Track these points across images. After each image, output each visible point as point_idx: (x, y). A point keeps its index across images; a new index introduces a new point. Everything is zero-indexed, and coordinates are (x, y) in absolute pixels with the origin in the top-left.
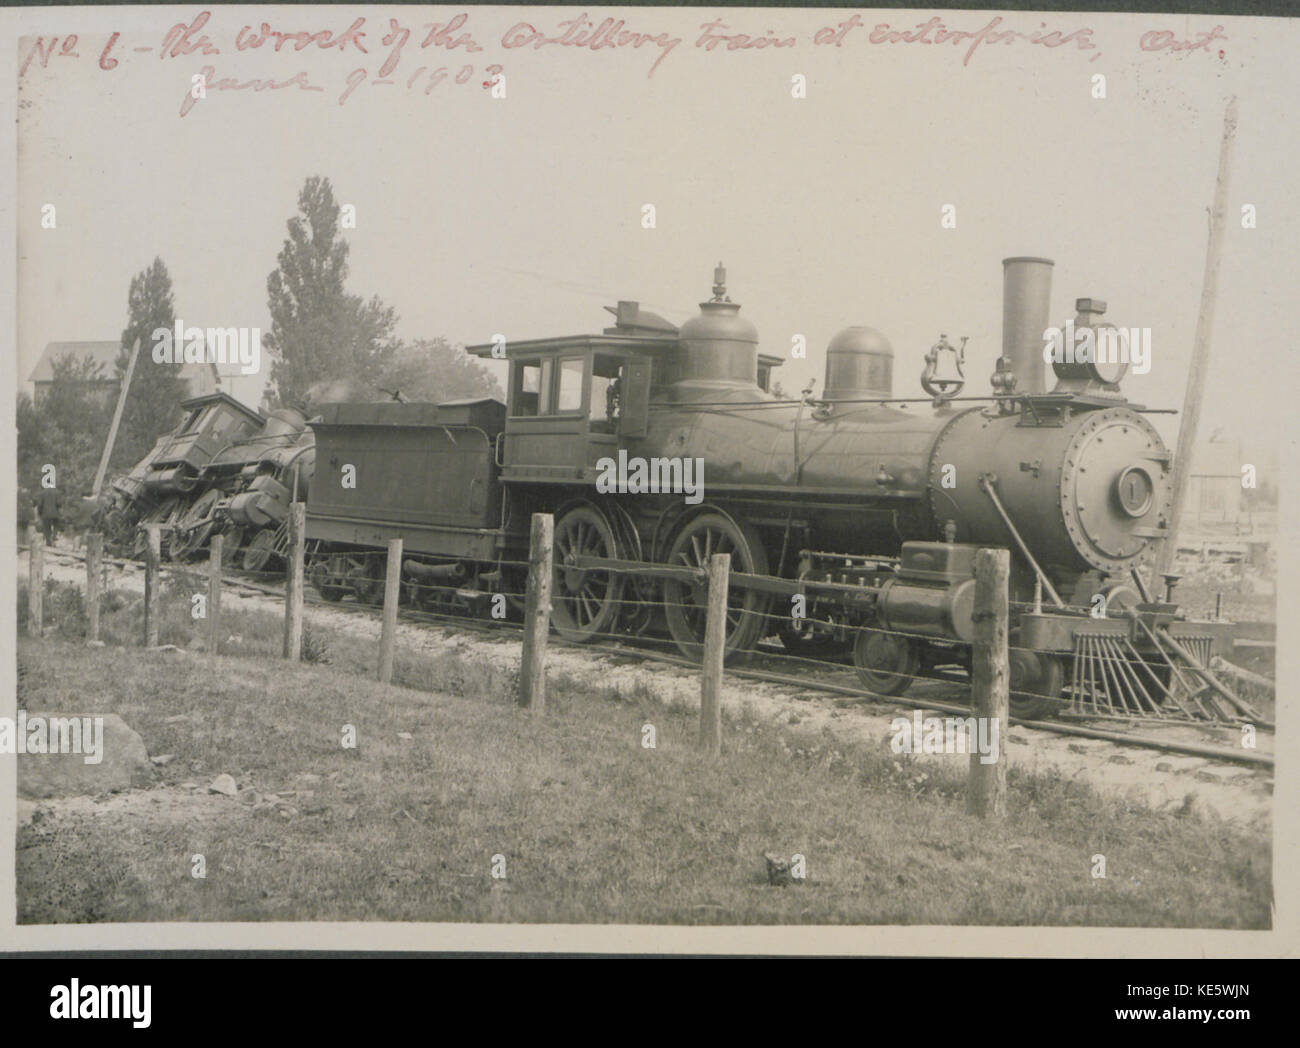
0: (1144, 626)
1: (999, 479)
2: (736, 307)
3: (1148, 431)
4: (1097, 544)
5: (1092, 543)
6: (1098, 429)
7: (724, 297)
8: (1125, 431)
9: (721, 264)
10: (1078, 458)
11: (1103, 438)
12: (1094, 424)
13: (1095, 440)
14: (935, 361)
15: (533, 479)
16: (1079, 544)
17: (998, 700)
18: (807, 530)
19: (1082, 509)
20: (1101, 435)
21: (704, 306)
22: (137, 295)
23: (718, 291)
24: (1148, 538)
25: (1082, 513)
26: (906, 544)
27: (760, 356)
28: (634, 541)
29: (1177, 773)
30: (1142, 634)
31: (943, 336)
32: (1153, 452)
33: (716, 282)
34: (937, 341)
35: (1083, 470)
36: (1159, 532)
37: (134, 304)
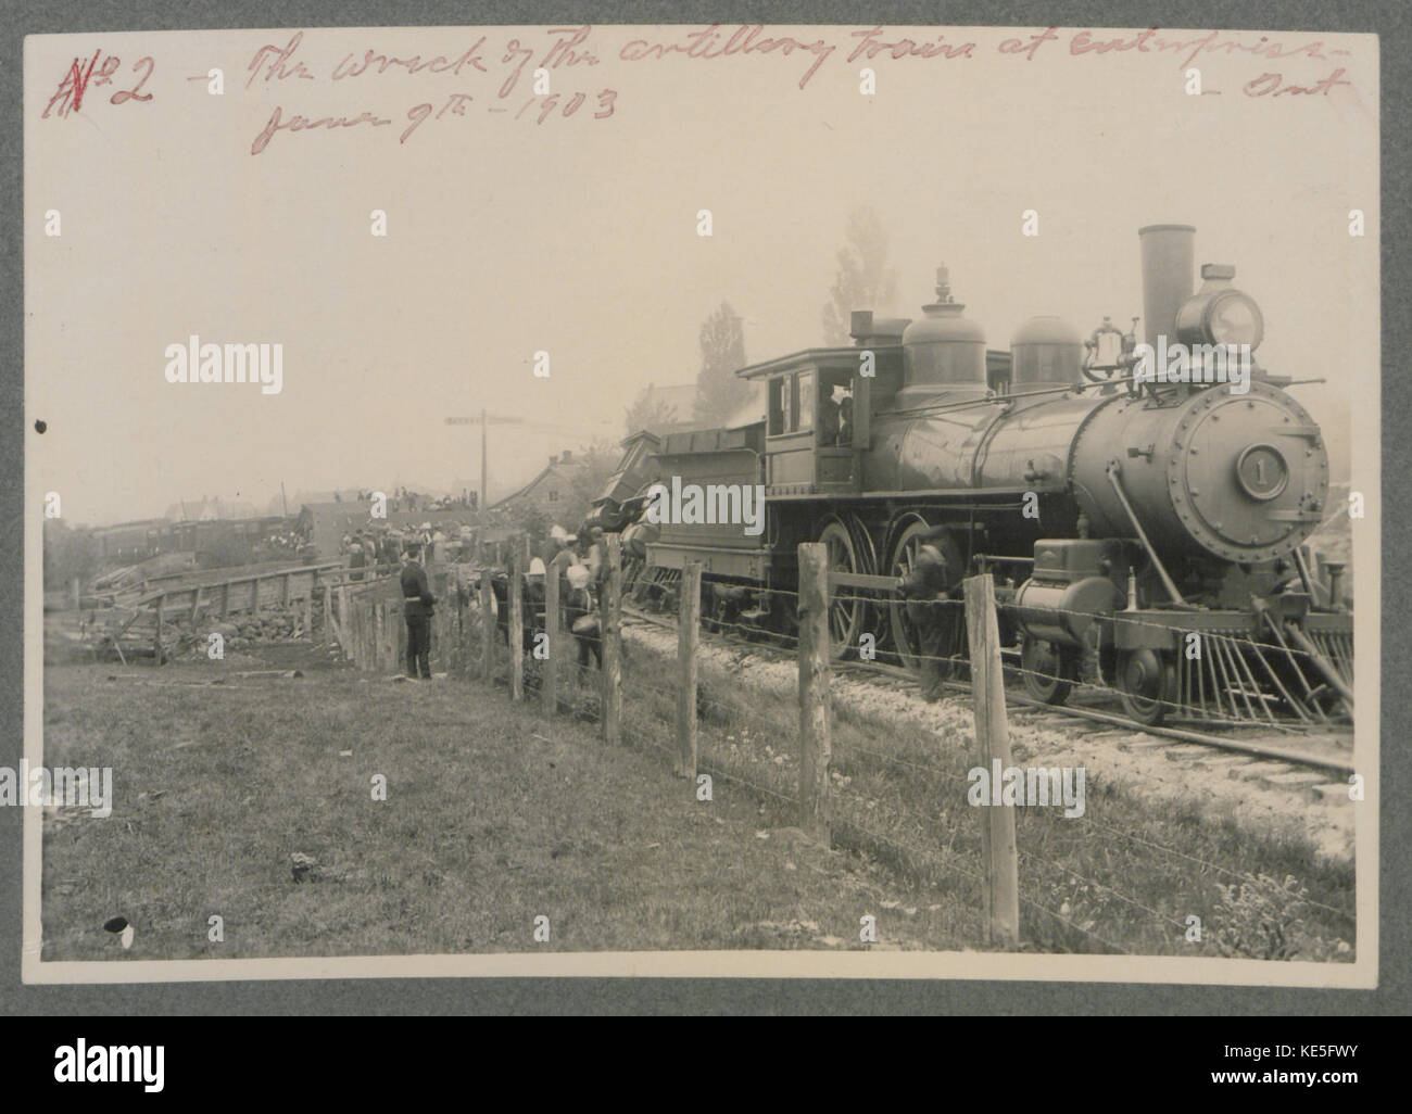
0: (1270, 622)
1: (1121, 468)
2: (960, 307)
3: (1287, 404)
4: (1221, 532)
5: (1215, 532)
6: (1213, 406)
7: (948, 298)
8: (1251, 406)
9: (943, 263)
10: (1187, 441)
11: (1217, 415)
12: (1208, 402)
13: (1209, 418)
14: (1096, 345)
15: (792, 497)
16: (1197, 533)
17: (814, 699)
18: (986, 532)
19: (1195, 495)
20: (1217, 414)
21: (927, 309)
22: (707, 339)
23: (942, 291)
24: (1294, 523)
25: (1196, 500)
26: (1039, 543)
27: (989, 352)
28: (870, 555)
29: (1246, 780)
30: (1267, 629)
31: (1107, 319)
32: (1294, 425)
33: (938, 283)
34: (1100, 324)
35: (1193, 452)
36: (1309, 516)
37: (705, 346)
